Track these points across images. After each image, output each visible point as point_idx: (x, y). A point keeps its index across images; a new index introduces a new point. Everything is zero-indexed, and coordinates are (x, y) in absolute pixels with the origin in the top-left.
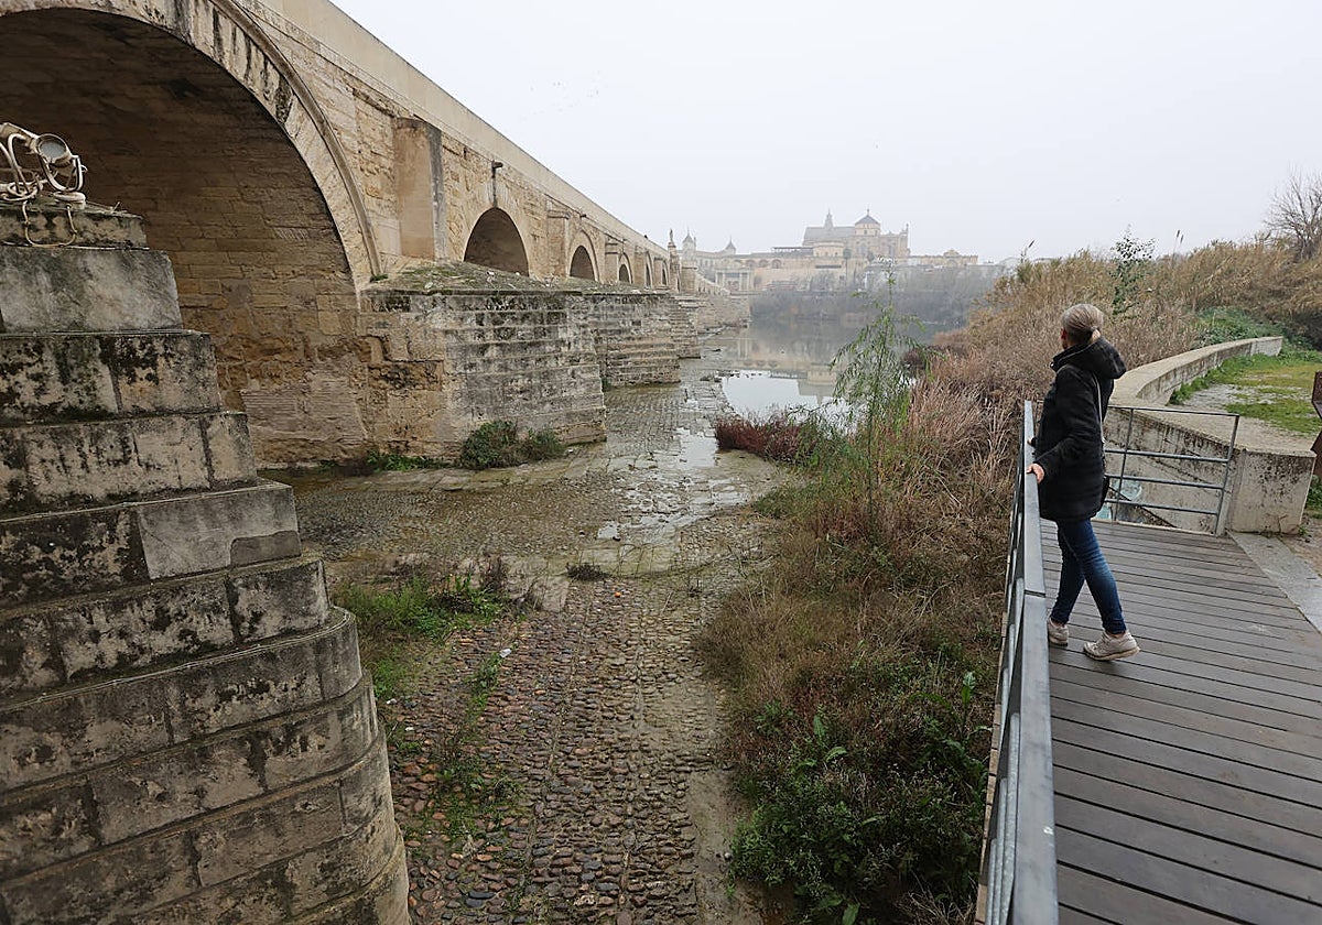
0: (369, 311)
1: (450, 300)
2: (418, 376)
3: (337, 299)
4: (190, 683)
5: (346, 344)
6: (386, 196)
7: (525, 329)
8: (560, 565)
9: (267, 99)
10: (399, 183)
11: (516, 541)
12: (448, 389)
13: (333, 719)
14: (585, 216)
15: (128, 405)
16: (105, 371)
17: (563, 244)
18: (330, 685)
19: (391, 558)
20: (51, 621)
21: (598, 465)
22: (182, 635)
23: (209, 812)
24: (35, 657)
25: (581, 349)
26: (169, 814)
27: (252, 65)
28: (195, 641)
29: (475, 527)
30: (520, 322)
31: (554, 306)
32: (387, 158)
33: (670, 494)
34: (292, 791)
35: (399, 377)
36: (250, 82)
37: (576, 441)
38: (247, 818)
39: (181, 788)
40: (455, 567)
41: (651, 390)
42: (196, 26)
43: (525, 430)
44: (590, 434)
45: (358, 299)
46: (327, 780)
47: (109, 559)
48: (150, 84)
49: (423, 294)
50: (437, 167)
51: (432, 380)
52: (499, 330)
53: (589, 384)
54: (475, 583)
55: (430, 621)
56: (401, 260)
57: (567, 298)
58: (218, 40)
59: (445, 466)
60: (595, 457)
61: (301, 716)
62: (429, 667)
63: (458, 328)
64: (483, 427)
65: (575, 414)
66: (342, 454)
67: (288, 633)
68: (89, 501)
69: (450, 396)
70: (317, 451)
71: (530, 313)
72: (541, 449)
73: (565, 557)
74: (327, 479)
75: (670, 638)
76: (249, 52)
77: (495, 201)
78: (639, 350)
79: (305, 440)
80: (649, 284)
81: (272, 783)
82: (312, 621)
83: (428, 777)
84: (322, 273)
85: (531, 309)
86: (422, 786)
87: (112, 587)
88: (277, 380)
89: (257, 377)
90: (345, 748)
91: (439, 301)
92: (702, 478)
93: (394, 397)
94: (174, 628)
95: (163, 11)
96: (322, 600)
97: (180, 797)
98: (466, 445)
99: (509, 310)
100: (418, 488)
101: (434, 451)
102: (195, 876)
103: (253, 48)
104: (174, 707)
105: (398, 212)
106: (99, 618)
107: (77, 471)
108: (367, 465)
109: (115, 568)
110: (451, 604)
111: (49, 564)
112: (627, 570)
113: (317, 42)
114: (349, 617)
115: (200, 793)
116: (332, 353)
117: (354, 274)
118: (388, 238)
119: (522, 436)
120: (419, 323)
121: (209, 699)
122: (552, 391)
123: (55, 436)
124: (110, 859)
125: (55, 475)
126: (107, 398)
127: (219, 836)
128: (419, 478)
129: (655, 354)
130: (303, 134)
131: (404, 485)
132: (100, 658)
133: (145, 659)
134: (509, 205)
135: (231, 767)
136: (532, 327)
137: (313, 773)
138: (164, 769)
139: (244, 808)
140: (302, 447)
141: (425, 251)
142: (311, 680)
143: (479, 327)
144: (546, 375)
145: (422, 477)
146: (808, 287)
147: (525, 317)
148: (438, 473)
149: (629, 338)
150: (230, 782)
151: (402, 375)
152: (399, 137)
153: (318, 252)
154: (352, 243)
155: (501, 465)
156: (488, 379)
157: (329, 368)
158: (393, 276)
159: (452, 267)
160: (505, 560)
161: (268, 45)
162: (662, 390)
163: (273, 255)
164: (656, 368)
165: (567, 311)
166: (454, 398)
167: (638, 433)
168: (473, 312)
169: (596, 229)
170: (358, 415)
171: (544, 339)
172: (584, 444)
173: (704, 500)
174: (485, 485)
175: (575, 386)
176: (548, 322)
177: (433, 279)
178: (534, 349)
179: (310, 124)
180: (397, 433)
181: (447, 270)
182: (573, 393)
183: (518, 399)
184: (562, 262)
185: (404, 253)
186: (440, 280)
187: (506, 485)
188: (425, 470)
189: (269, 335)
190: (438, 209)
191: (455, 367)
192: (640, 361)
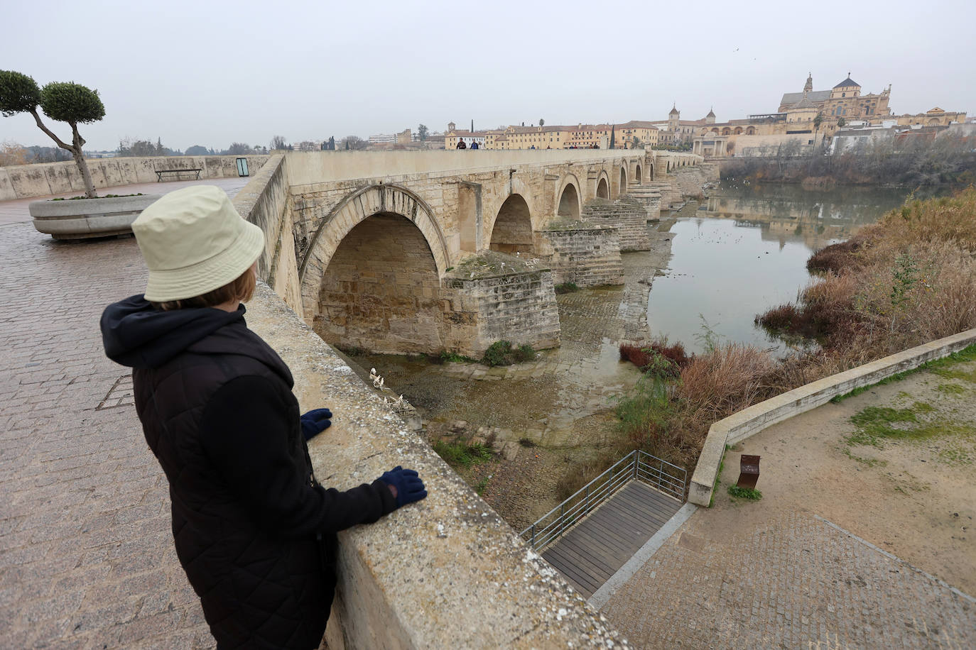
0: (445, 288)
1: (482, 283)
2: (465, 319)
3: (431, 282)
5: (434, 302)
6: (456, 223)
7: (519, 293)
9: (409, 214)
10: (461, 215)
12: (479, 326)
14: (572, 164)
17: (553, 196)
25: (548, 300)
27: (404, 204)
30: (516, 289)
31: (535, 279)
32: (455, 205)
33: (580, 395)
35: (458, 319)
36: (403, 211)
37: (543, 348)
42: (387, 204)
43: (516, 344)
44: (551, 344)
45: (440, 281)
49: (469, 280)
50: (479, 205)
51: (472, 321)
52: (505, 295)
53: (552, 319)
54: (483, 441)
55: (466, 459)
56: (460, 254)
57: (542, 274)
58: (394, 202)
59: (476, 362)
63: (486, 296)
64: (495, 344)
65: (543, 335)
66: (430, 351)
69: (480, 329)
70: (419, 348)
71: (522, 284)
72: (524, 355)
75: (550, 481)
76: (403, 199)
77: (511, 191)
78: (597, 265)
79: (414, 343)
84: (425, 271)
88: (404, 316)
89: (395, 314)
91: (477, 284)
92: (600, 384)
93: (454, 328)
95: (378, 206)
98: (487, 353)
99: (511, 284)
101: (471, 354)
103: (405, 198)
105: (459, 228)
108: (440, 358)
110: (474, 452)
112: (544, 443)
113: (428, 174)
116: (428, 306)
117: (439, 272)
118: (454, 247)
119: (514, 347)
120: (467, 295)
122: (531, 323)
128: (464, 369)
129: (608, 267)
130: (422, 220)
131: (458, 373)
134: (519, 187)
136: (522, 291)
140: (413, 346)
141: (471, 248)
143: (497, 294)
144: (529, 315)
145: (465, 369)
146: (775, 154)
147: (518, 287)
148: (473, 367)
151: (458, 318)
152: (461, 193)
153: (424, 263)
154: (439, 257)
155: (501, 365)
156: (499, 319)
157: (426, 312)
158: (456, 267)
159: (484, 256)
160: (496, 430)
161: (410, 193)
162: (609, 292)
163: (405, 263)
164: (608, 276)
165: (541, 280)
166: (482, 330)
167: (580, 340)
168: (493, 287)
169: (581, 166)
170: (438, 334)
171: (528, 297)
172: (547, 350)
173: (594, 401)
174: (493, 378)
175: (544, 320)
176: (531, 288)
177: (475, 269)
178: (523, 302)
179: (424, 214)
180: (455, 344)
181: (482, 260)
182: (543, 323)
183: (513, 328)
184: (552, 207)
185: (461, 249)
186: (479, 269)
187: (503, 379)
188: (466, 364)
189: (401, 296)
190: (478, 226)
191: (482, 315)
192: (598, 273)
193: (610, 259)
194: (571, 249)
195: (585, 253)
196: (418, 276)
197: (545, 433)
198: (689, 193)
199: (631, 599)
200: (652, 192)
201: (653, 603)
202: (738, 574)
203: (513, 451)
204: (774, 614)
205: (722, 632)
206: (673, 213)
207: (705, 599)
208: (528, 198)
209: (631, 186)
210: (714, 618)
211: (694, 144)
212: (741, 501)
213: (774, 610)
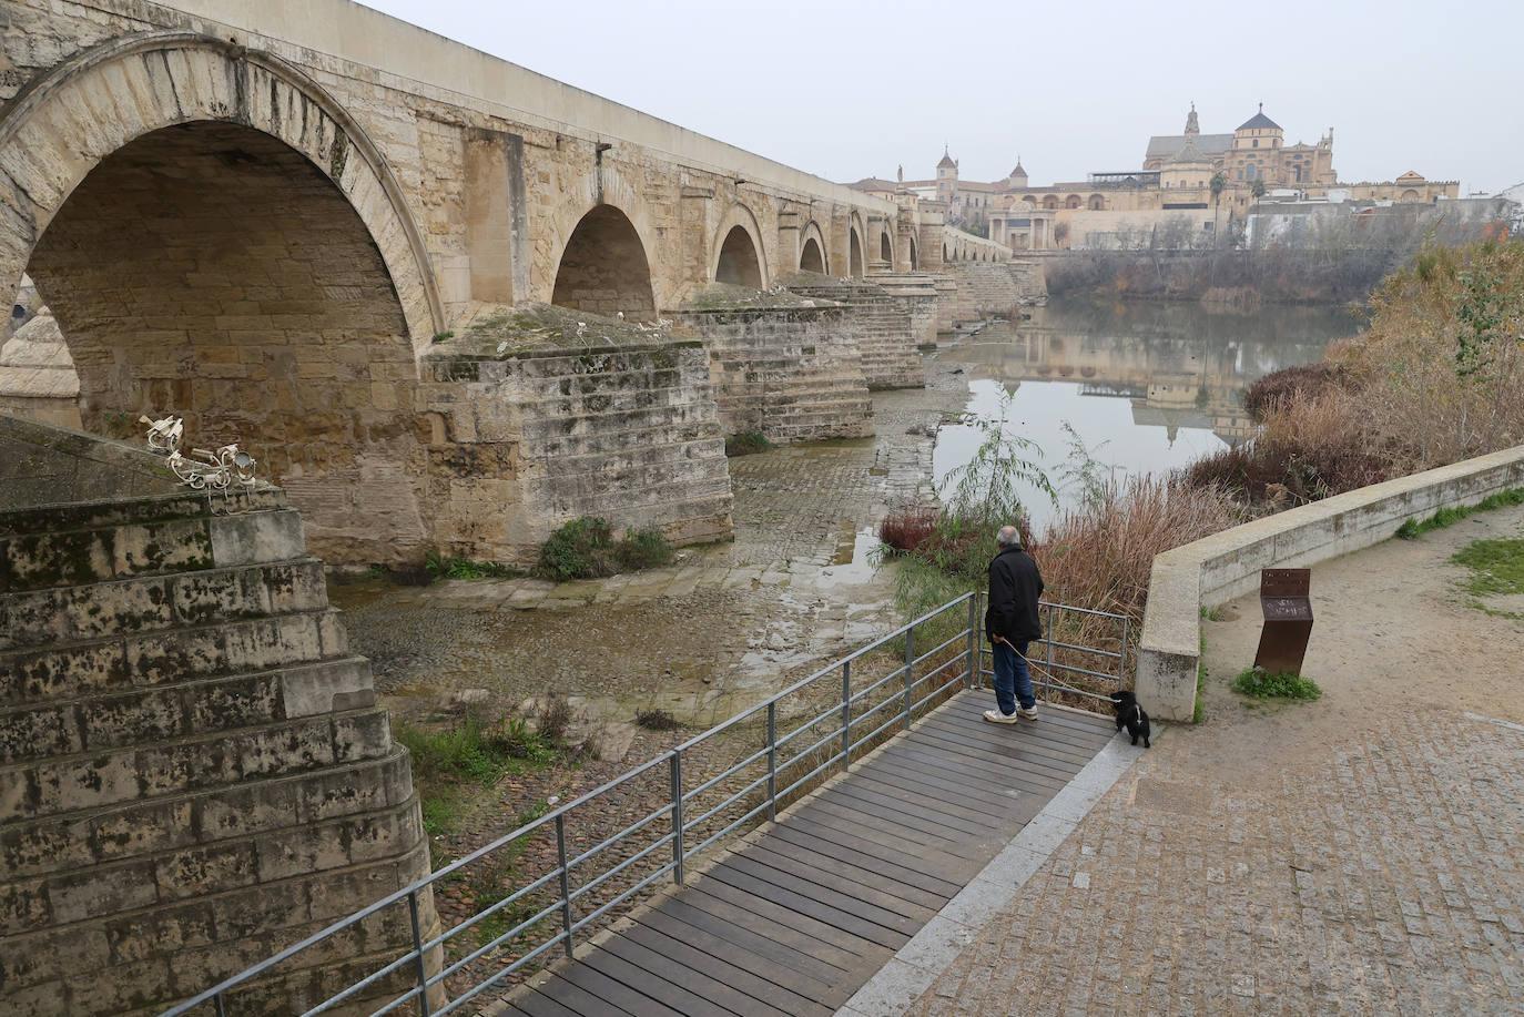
0: (431, 382)
1: (528, 366)
2: (487, 462)
3: (393, 368)
4: (309, 785)
5: (403, 421)
6: (454, 228)
7: (624, 397)
8: (628, 712)
9: (321, 158)
10: (469, 210)
11: (589, 679)
12: (525, 478)
13: (393, 819)
14: (742, 182)
15: (276, 608)
16: (265, 588)
17: (702, 234)
18: (392, 795)
19: (447, 694)
20: (237, 740)
21: (713, 577)
22: (306, 754)
23: (318, 871)
24: (229, 763)
25: (700, 419)
26: (296, 869)
27: (308, 126)
28: (312, 760)
29: (544, 660)
30: (617, 387)
31: (664, 364)
32: (456, 180)
33: (792, 623)
34: (366, 866)
35: (467, 462)
36: (305, 145)
37: (692, 541)
38: (339, 878)
39: (302, 852)
40: (515, 708)
41: (827, 453)
42: (255, 105)
43: (623, 527)
44: (711, 531)
45: (418, 364)
46: (390, 861)
47: (265, 705)
48: (203, 154)
49: (495, 359)
50: (517, 186)
51: (505, 466)
52: (590, 400)
53: (711, 466)
54: (532, 726)
55: (482, 764)
56: (472, 306)
57: (682, 351)
58: (276, 110)
59: (519, 574)
60: (713, 565)
61: (374, 815)
62: (477, 809)
63: (539, 400)
64: (568, 526)
65: (691, 506)
66: (395, 556)
67: (366, 758)
68: (255, 669)
69: (525, 486)
71: (631, 375)
72: (643, 554)
73: (640, 700)
74: (379, 590)
76: (305, 110)
77: (601, 195)
78: (811, 391)
79: (352, 538)
80: (856, 265)
81: (355, 858)
82: (381, 751)
83: (467, 900)
84: (377, 337)
85: (632, 370)
86: (462, 907)
87: (266, 722)
88: (322, 465)
89: (299, 461)
90: (401, 840)
91: (514, 368)
92: (841, 600)
93: (458, 488)
94: (300, 751)
95: (226, 101)
96: (388, 737)
97: (302, 858)
98: (546, 549)
99: (604, 373)
100: (483, 605)
101: (506, 556)
102: (308, 912)
103: (310, 105)
104: (300, 800)
105: (467, 244)
106: (261, 741)
107: (250, 650)
108: (424, 572)
109: (268, 711)
110: (508, 748)
111: (235, 706)
113: (376, 72)
114: (405, 750)
115: (313, 858)
116: (387, 432)
117: (414, 338)
118: (455, 281)
119: (618, 536)
120: (489, 396)
121: (319, 798)
122: (659, 476)
123: (240, 629)
124: (265, 890)
125: (239, 653)
126: (266, 605)
127: (323, 887)
128: (486, 591)
129: (837, 395)
130: (358, 187)
131: (468, 599)
132: (261, 765)
133: (283, 769)
134: (621, 195)
135: (330, 843)
136: (633, 393)
137: (380, 855)
138: (294, 839)
139: (337, 872)
140: (350, 547)
141: (499, 294)
142: (380, 791)
143: (567, 397)
144: (652, 455)
145: (490, 590)
146: (1147, 244)
147: (623, 381)
148: (510, 585)
149: (797, 373)
150: (330, 855)
151: (468, 460)
152: (471, 153)
153: (372, 314)
154: (411, 298)
155: (587, 576)
156: (575, 463)
157: (382, 450)
158: (460, 333)
159: (534, 313)
160: (571, 701)
161: (324, 99)
162: (842, 450)
163: (322, 318)
164: (837, 417)
165: (680, 369)
166: (532, 489)
167: (781, 527)
168: (558, 379)
169: (763, 196)
170: (415, 509)
171: (649, 408)
172: (702, 545)
173: (832, 632)
174: (564, 603)
175: (691, 469)
176: (656, 385)
177: (508, 336)
178: (635, 422)
179: (367, 173)
180: (462, 532)
181: (527, 319)
182: (688, 477)
183: (614, 487)
184: (701, 261)
185: (474, 298)
186: (517, 337)
187: (590, 603)
188: (493, 580)
189: (314, 411)
190: (516, 239)
191: (532, 449)
192: (813, 407)
193: (840, 376)
194: (748, 353)
195: (783, 364)
196: (355, 351)
197: (706, 700)
198: (991, 307)
199: (1027, 949)
200: (918, 286)
201: (1101, 949)
202: (1330, 850)
203: (619, 738)
204: (1470, 925)
205: (1342, 990)
206: (962, 337)
207: (1258, 918)
208: (642, 225)
209: (873, 273)
210: (1301, 960)
211: (991, 224)
212: (1274, 704)
213: (1467, 916)
